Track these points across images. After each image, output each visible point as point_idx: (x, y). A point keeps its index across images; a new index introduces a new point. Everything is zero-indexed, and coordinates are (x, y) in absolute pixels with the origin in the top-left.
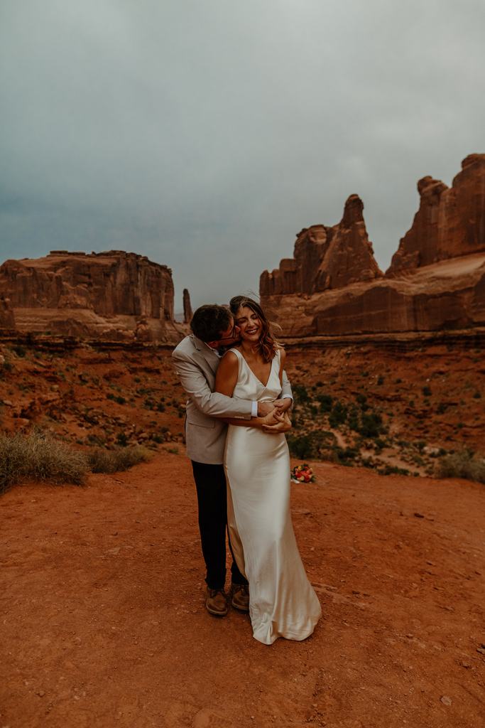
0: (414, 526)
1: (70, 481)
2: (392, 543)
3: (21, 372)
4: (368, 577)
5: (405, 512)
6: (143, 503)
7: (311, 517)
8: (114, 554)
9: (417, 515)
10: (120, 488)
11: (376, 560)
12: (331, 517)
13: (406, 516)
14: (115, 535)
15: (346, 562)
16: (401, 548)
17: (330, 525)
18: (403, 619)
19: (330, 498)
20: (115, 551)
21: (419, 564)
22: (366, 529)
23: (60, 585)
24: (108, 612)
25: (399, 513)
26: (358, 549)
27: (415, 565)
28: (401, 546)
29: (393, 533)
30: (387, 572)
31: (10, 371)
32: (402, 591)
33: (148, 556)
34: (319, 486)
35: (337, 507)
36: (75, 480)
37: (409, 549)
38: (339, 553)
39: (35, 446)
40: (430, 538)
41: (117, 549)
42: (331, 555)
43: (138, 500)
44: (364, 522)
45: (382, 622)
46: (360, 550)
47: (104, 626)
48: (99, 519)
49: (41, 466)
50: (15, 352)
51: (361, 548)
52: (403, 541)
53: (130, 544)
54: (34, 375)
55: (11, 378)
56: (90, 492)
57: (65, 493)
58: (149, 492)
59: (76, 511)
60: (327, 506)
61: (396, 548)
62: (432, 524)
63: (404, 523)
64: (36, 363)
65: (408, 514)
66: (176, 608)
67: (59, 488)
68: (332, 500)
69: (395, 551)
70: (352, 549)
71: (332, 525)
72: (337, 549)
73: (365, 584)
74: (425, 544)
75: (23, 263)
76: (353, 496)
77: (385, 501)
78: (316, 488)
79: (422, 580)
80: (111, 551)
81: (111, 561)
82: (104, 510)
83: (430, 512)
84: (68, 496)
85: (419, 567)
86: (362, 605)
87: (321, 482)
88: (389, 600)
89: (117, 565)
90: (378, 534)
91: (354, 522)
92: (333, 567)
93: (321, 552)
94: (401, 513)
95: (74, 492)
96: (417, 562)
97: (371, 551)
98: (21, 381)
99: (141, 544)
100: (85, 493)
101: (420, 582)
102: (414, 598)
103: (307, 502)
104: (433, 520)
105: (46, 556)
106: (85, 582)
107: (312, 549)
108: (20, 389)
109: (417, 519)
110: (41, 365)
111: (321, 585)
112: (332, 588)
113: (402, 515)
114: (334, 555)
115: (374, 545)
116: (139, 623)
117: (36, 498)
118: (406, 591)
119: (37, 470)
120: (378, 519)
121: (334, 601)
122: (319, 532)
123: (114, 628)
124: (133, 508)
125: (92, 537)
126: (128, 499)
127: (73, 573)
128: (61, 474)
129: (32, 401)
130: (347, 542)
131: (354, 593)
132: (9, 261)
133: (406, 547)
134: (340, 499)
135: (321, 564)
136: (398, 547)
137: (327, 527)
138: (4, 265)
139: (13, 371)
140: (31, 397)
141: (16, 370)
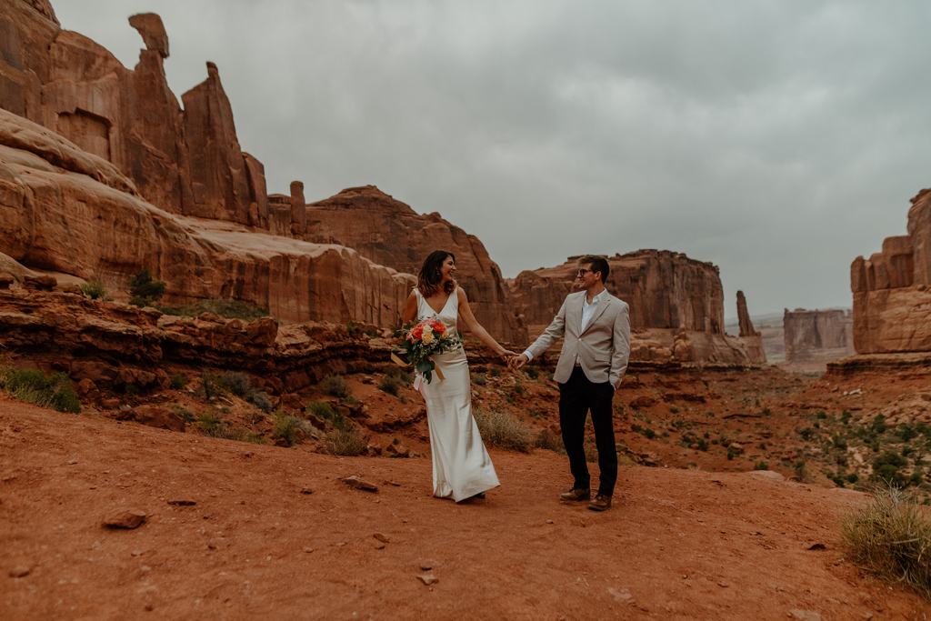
3: (533, 396)
31: (521, 394)
50: (527, 374)
54: (546, 400)
55: (522, 402)
64: (549, 386)
75: (537, 273)
98: (532, 406)
108: (531, 416)
129: (543, 429)
132: (523, 272)
138: (518, 277)
139: (525, 395)
140: (543, 425)
141: (528, 394)
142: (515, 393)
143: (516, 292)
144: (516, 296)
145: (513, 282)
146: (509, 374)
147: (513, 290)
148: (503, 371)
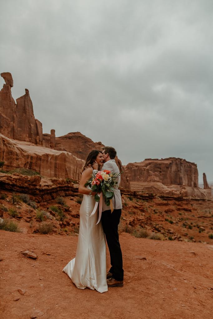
3: (130, 207)
50: (129, 199)
54: (135, 208)
55: (126, 209)
64: (136, 203)
75: (134, 164)
98: (130, 211)
108: (129, 214)
110: (138, 205)
129: (134, 219)
132: (129, 163)
138: (128, 165)
139: (127, 206)
140: (133, 217)
141: (129, 206)
142: (124, 205)
143: (126, 170)
144: (127, 171)
145: (126, 167)
147: (126, 169)
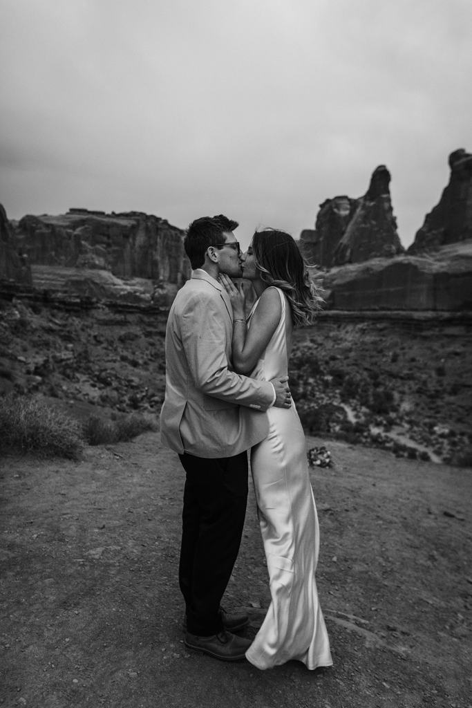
0: (445, 528)
1: (61, 455)
2: (425, 553)
3: (36, 330)
4: (403, 603)
5: (434, 509)
6: (140, 486)
7: (332, 514)
8: (97, 557)
9: (446, 514)
10: (116, 466)
11: (409, 576)
12: (354, 515)
13: (435, 514)
14: (102, 528)
15: (376, 580)
16: (436, 560)
17: (353, 526)
18: (456, 677)
19: (350, 488)
20: (96, 553)
21: (459, 583)
22: (393, 531)
23: (19, 602)
24: (73, 651)
25: (427, 511)
26: (387, 560)
27: (455, 584)
28: (437, 557)
29: (425, 537)
30: (424, 595)
31: (25, 327)
32: (447, 627)
33: (136, 563)
34: (337, 472)
35: (358, 500)
36: (68, 454)
37: (444, 561)
38: (366, 566)
39: (23, 413)
40: (464, 545)
41: (100, 550)
42: (357, 568)
43: (135, 480)
44: (391, 522)
45: (431, 682)
46: (389, 562)
47: (62, 677)
48: (86, 505)
49: (28, 436)
50: (30, 309)
51: (390, 559)
52: (437, 550)
53: (117, 544)
54: (48, 333)
55: (26, 334)
56: (83, 469)
57: (53, 468)
58: (148, 471)
59: (63, 492)
60: (348, 498)
61: (429, 559)
62: (463, 526)
63: (433, 524)
64: (51, 321)
65: (436, 512)
66: (163, 650)
67: (48, 461)
68: (352, 491)
69: (429, 563)
70: (381, 560)
71: (356, 525)
72: (364, 560)
73: (400, 613)
74: (461, 553)
75: (42, 219)
76: (374, 485)
77: (408, 492)
78: (333, 474)
79: (466, 607)
80: (92, 552)
81: (91, 566)
82: (94, 493)
83: (459, 508)
84: (57, 472)
85: (459, 587)
86: (402, 649)
87: (339, 467)
88: (434, 642)
89: (96, 573)
90: (408, 539)
91: (381, 522)
92: (361, 587)
93: (344, 563)
94: (428, 509)
95: (64, 467)
96: (456, 579)
97: (402, 563)
98: (36, 338)
99: (130, 543)
100: (77, 470)
101: (464, 610)
102: (464, 639)
103: (325, 492)
104: (462, 520)
105: (12, 555)
106: (52, 598)
107: (335, 559)
108: (34, 346)
109: (447, 519)
111: (349, 616)
112: (363, 621)
113: (430, 513)
114: (361, 569)
115: (406, 554)
116: (112, 673)
117: (20, 473)
118: (452, 627)
119: (24, 441)
120: (405, 519)
121: (367, 645)
122: (341, 534)
123: (75, 681)
124: (128, 492)
125: (73, 531)
126: (124, 479)
127: (40, 583)
128: (50, 446)
129: (45, 358)
130: (373, 549)
131: (389, 629)
132: (28, 216)
133: (442, 559)
134: (360, 489)
135: (346, 582)
136: (432, 558)
137: (350, 527)
138: (23, 220)
139: (29, 328)
140: (45, 355)
141: (31, 327)
142: (19, 326)
143: (20, 233)
144: (20, 237)
145: (17, 224)
146: (14, 309)
147: (18, 231)
148: (8, 305)
